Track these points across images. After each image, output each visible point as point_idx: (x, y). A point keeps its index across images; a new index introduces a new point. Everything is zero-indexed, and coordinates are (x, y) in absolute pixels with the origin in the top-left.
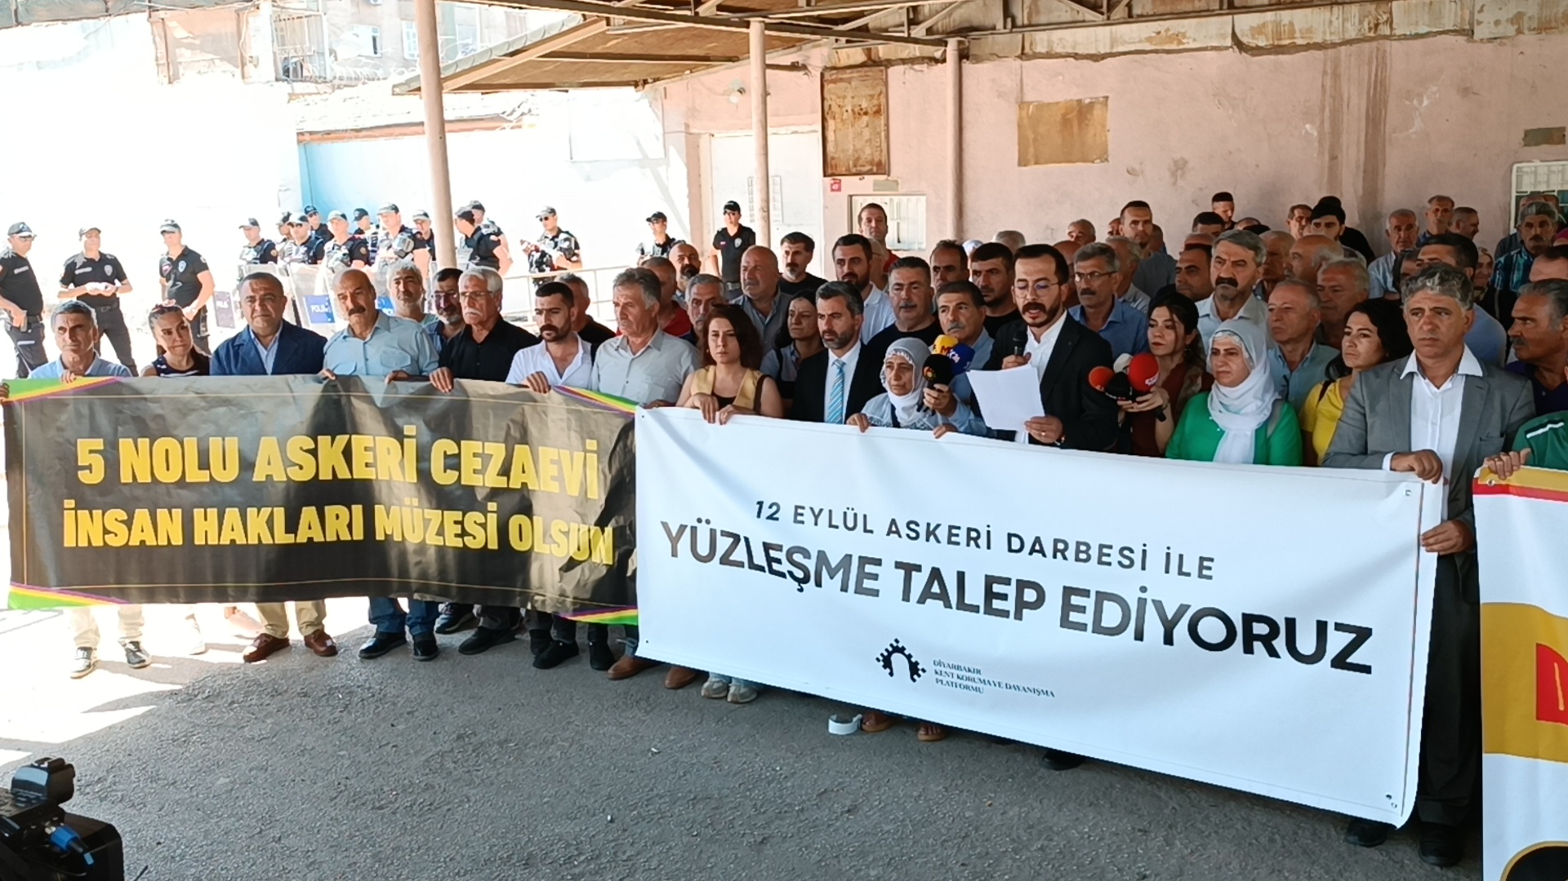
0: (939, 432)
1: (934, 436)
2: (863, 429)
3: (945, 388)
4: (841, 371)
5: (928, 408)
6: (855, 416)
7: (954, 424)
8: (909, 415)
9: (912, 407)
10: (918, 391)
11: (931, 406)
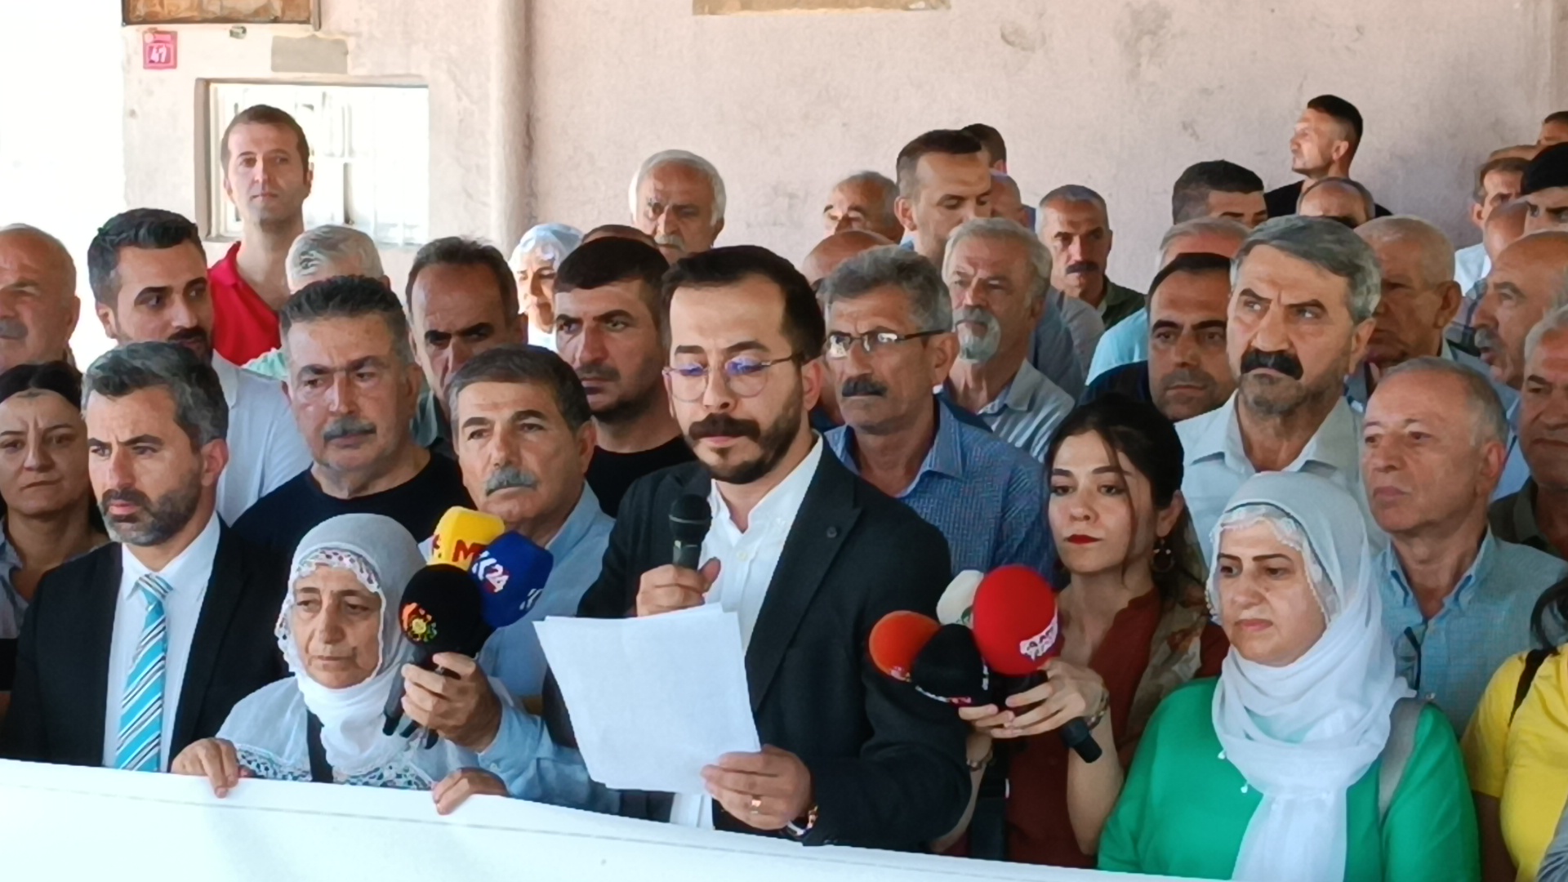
0: (451, 795)
1: (434, 807)
2: (224, 786)
3: (464, 666)
4: (159, 609)
5: (414, 726)
6: (198, 749)
7: (493, 769)
8: (363, 746)
9: (372, 723)
10: (390, 675)
11: (423, 720)
